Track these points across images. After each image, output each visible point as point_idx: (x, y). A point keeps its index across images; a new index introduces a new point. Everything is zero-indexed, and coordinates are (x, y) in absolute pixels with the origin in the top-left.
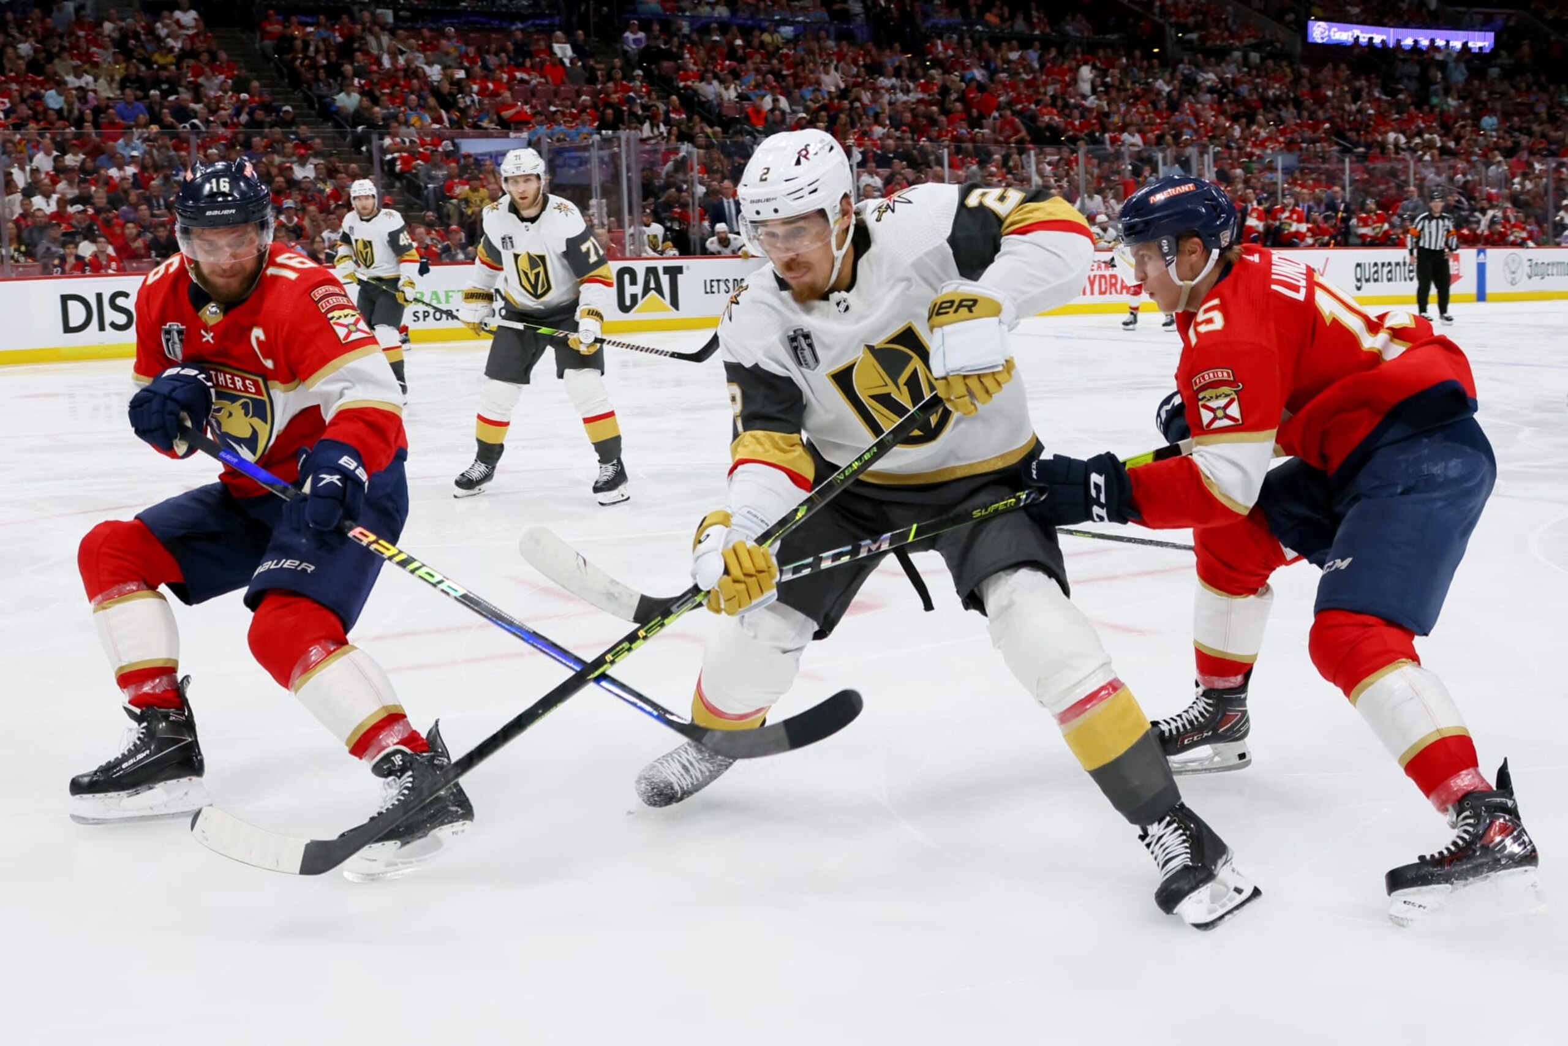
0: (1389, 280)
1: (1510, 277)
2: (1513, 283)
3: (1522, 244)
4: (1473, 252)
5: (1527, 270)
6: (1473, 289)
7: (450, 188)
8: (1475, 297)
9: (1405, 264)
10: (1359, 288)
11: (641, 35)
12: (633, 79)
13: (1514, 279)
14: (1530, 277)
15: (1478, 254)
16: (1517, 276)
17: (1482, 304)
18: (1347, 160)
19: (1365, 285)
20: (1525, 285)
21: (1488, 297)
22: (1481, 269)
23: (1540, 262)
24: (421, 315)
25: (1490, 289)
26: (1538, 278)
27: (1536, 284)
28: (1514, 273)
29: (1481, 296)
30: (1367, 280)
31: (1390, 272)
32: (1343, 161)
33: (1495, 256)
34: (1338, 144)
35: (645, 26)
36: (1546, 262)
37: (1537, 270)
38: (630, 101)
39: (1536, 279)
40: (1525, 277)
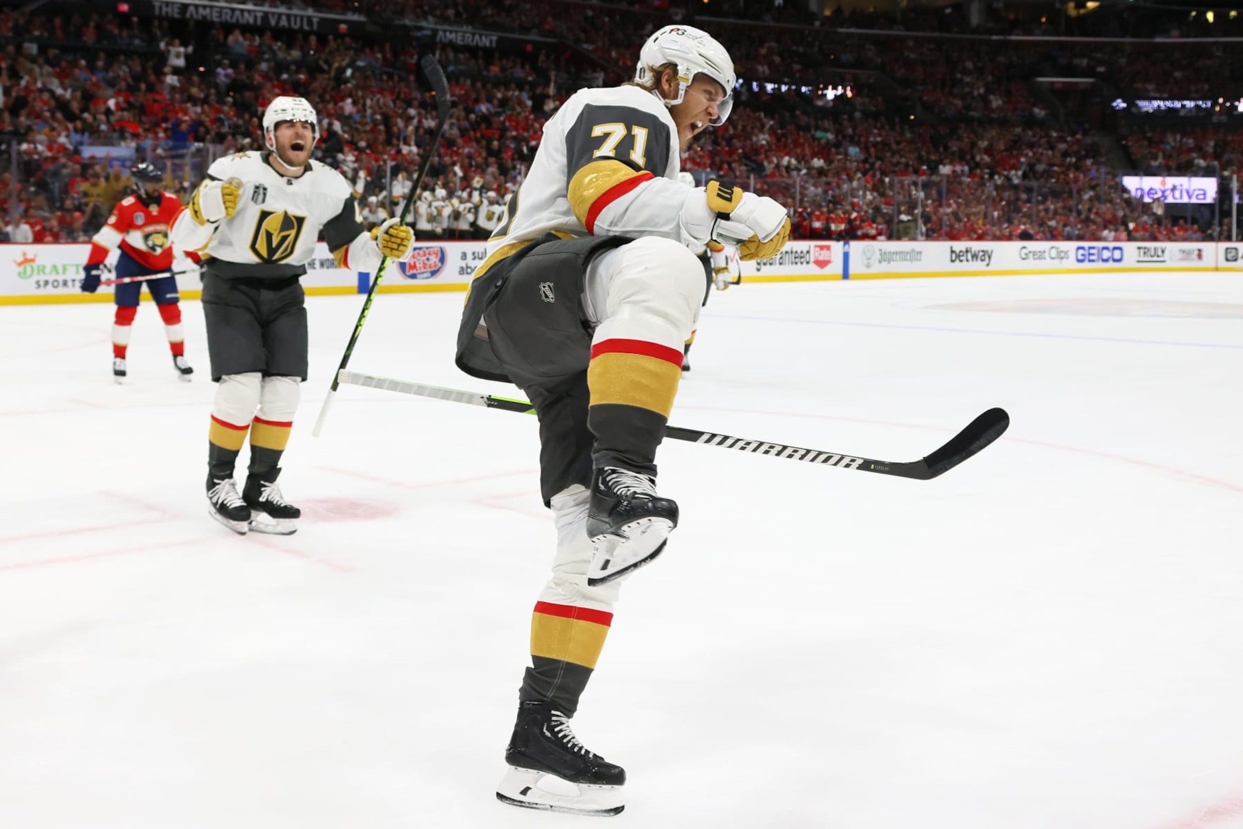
0: (781, 264)
1: (866, 262)
2: (868, 266)
3: (873, 238)
4: (841, 243)
5: (878, 257)
6: (840, 271)
7: (72, 184)
8: (841, 276)
9: (792, 252)
10: (758, 270)
11: (230, 71)
12: (224, 103)
13: (869, 263)
14: (880, 262)
15: (844, 245)
16: (871, 262)
17: (846, 282)
18: (752, 177)
19: (763, 267)
20: (877, 268)
21: (850, 276)
22: (846, 256)
23: (887, 251)
24: (42, 283)
25: (852, 270)
26: (886, 263)
27: (885, 267)
28: (869, 259)
29: (846, 276)
30: (765, 264)
31: (781, 258)
32: (748, 177)
33: (856, 247)
34: (746, 165)
35: (233, 65)
36: (892, 251)
37: (886, 257)
38: (221, 122)
39: (884, 264)
40: (877, 262)
